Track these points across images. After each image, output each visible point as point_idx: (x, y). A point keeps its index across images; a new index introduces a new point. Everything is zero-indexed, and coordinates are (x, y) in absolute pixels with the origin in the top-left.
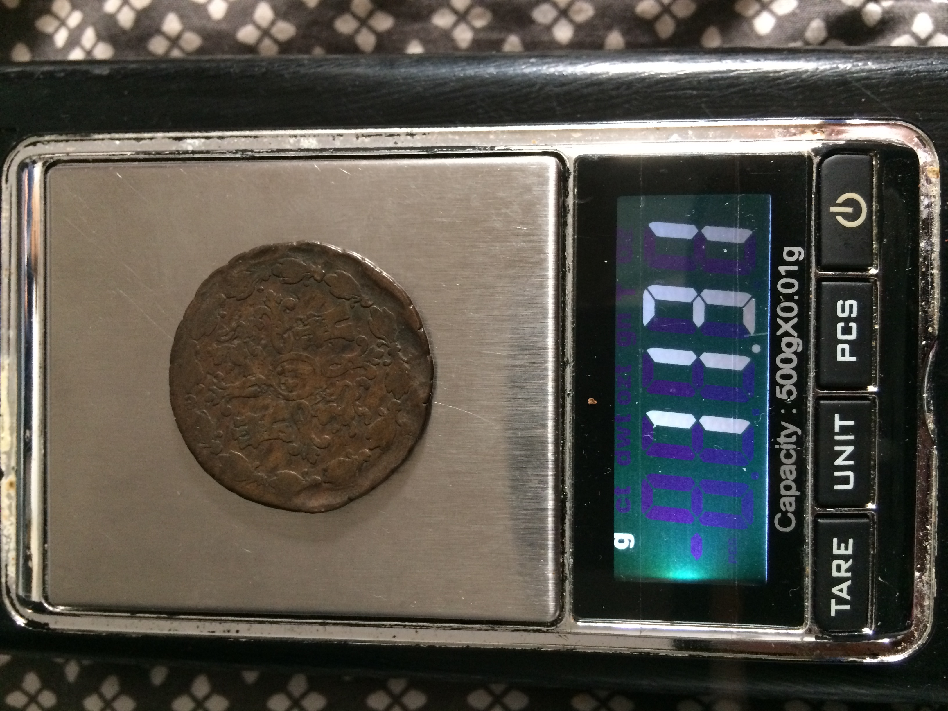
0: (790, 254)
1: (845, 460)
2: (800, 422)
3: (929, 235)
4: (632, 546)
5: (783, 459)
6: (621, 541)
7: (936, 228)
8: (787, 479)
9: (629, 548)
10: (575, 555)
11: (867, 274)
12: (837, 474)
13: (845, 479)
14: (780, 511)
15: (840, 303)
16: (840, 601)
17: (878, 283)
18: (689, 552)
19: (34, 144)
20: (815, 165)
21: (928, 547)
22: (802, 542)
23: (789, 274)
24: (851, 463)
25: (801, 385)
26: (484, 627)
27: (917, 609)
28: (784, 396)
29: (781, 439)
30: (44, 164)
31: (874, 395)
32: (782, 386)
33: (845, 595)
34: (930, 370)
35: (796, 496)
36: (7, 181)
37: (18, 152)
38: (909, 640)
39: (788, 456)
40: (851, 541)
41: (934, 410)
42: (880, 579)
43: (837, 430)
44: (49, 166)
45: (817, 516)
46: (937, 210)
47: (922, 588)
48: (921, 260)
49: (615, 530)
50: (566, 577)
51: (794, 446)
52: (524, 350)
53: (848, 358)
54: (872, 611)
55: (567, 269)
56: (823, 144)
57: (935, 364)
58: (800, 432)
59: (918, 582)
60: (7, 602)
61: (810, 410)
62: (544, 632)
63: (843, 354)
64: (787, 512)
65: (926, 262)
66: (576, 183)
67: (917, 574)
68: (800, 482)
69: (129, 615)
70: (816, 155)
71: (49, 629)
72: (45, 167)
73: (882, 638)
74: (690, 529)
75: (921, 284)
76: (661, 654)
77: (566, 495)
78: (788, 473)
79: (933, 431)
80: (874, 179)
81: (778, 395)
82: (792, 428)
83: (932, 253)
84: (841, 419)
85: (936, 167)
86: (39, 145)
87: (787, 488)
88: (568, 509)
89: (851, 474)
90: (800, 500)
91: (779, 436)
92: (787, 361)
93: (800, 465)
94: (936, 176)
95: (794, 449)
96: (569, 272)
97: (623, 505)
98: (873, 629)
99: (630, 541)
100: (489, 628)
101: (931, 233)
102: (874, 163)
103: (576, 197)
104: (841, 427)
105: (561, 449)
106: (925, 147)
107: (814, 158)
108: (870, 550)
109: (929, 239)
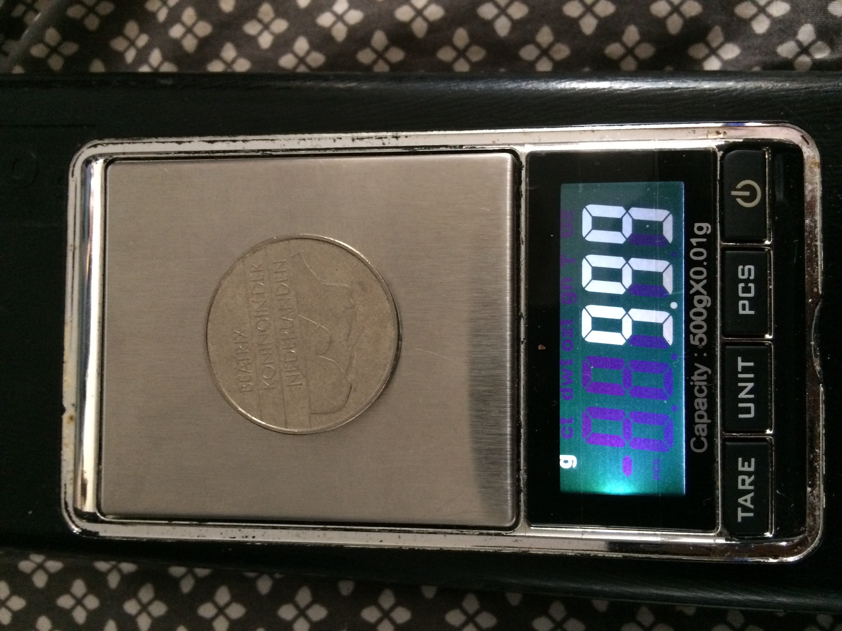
0: (700, 229)
1: (747, 394)
2: (710, 363)
3: (813, 214)
4: (575, 465)
5: (697, 394)
6: (566, 462)
7: (818, 209)
8: (700, 410)
9: (572, 466)
10: (528, 471)
11: (762, 244)
12: (741, 405)
13: (747, 411)
14: (695, 436)
15: (740, 267)
16: (746, 509)
17: (772, 252)
18: (621, 470)
19: (95, 146)
20: (719, 159)
21: (817, 467)
22: (714, 460)
23: (699, 245)
24: (752, 396)
25: (711, 333)
26: (455, 531)
27: (810, 519)
28: (696, 343)
29: (695, 378)
30: (105, 161)
31: (770, 342)
32: (695, 335)
33: (749, 504)
34: (816, 322)
35: (708, 424)
36: (73, 175)
37: (83, 152)
38: (803, 544)
39: (701, 391)
40: (753, 460)
41: (820, 356)
42: (778, 492)
43: (740, 369)
44: (108, 164)
45: (724, 440)
46: (819, 194)
47: (813, 500)
48: (806, 234)
49: (561, 452)
50: (521, 490)
51: (705, 383)
52: (486, 306)
53: (748, 312)
54: (772, 518)
55: (521, 242)
56: (725, 141)
57: (820, 317)
58: (710, 372)
59: (810, 496)
60: (65, 515)
61: (719, 354)
62: (503, 535)
63: (744, 309)
64: (700, 436)
65: (811, 236)
66: (528, 173)
67: (809, 489)
68: (711, 412)
69: (166, 522)
70: (719, 151)
71: (99, 536)
72: (106, 164)
73: (781, 541)
74: (622, 452)
75: (807, 253)
76: (599, 555)
77: (521, 423)
78: (701, 404)
79: (819, 372)
80: (767, 169)
81: (692, 342)
82: (703, 369)
83: (815, 228)
84: (743, 361)
85: (818, 160)
86: (99, 147)
87: (701, 417)
88: (522, 435)
89: (752, 405)
90: (711, 427)
91: (693, 375)
92: (699, 314)
93: (711, 398)
94: (817, 167)
95: (706, 386)
96: (523, 244)
97: (567, 432)
98: (773, 533)
99: (573, 462)
100: (459, 532)
101: (814, 212)
102: (767, 156)
103: (528, 185)
104: (743, 367)
105: (516, 385)
106: (808, 144)
107: (718, 153)
108: (769, 468)
109: (812, 218)
